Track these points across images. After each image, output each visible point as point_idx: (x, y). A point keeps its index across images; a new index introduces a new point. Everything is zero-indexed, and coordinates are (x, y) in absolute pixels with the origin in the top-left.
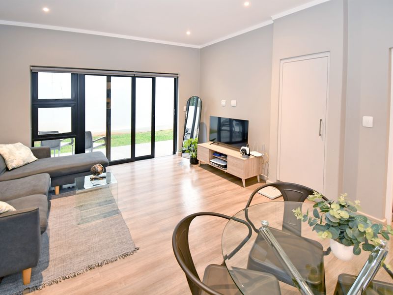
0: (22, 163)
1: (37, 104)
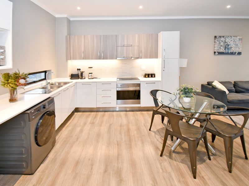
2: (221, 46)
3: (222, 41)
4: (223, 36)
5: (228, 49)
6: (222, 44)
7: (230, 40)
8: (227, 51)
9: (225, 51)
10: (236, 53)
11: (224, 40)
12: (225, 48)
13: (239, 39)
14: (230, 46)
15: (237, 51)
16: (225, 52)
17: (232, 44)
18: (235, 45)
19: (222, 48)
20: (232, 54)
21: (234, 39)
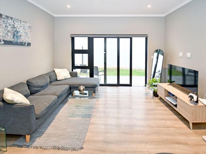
0: (63, 78)
1: (74, 52)
2: (9, 31)
3: (10, 25)
4: (11, 18)
5: (17, 37)
6: (9, 28)
7: (19, 26)
8: (16, 41)
9: (13, 40)
10: (26, 43)
11: (12, 23)
12: (14, 35)
13: (29, 26)
14: (19, 33)
15: (27, 41)
16: (14, 41)
17: (21, 31)
18: (25, 34)
19: (9, 34)
20: (22, 44)
21: (24, 25)
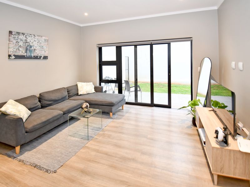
1: (102, 63)
2: (20, 46)
3: (21, 40)
4: (22, 33)
5: (31, 51)
6: (21, 43)
7: (33, 40)
8: (30, 55)
9: (26, 54)
10: (41, 56)
11: (24, 38)
12: (27, 50)
13: (45, 40)
14: (33, 47)
15: (43, 55)
16: (27, 56)
17: (36, 45)
18: (40, 47)
19: (21, 49)
20: (36, 58)
21: (39, 39)
